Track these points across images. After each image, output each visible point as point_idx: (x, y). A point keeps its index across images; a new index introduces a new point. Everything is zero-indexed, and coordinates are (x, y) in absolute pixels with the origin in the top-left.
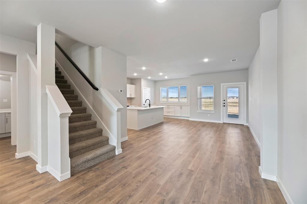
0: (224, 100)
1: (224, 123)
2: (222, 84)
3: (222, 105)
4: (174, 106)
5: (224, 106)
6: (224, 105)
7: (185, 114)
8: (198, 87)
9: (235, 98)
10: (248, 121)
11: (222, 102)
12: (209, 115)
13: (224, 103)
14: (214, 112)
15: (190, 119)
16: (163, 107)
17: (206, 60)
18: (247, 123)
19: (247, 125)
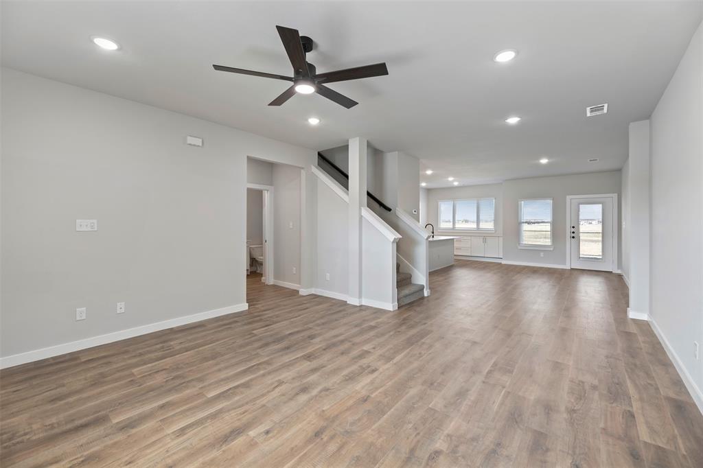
0: (573, 227)
1: (572, 269)
2: (568, 198)
3: (568, 235)
4: (469, 238)
5: (573, 237)
6: (573, 235)
7: (493, 252)
8: (519, 203)
9: (593, 222)
10: (620, 265)
11: (568, 230)
12: (542, 255)
13: (573, 233)
14: (552, 249)
15: (504, 262)
16: (453, 239)
17: (544, 161)
18: (618, 269)
19: (619, 272)
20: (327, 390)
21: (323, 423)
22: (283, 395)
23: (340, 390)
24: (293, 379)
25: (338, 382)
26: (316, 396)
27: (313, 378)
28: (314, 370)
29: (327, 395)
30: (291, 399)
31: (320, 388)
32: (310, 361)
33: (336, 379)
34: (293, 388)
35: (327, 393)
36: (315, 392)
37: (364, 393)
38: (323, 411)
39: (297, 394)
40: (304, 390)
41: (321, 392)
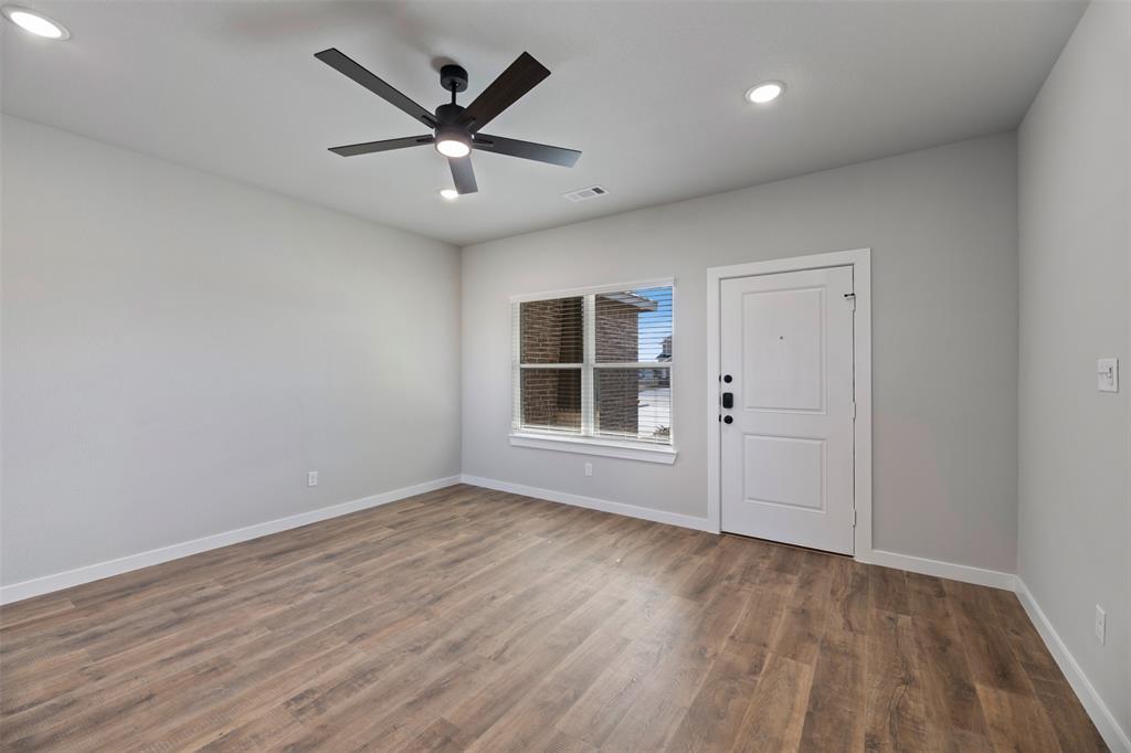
20: (417, 650)
21: (432, 608)
22: (488, 637)
23: (394, 650)
24: (477, 668)
25: (391, 666)
26: (436, 639)
27: (440, 672)
28: (435, 692)
29: (419, 641)
30: (474, 632)
31: (428, 652)
32: (443, 722)
33: (393, 672)
34: (475, 648)
35: (418, 644)
36: (438, 644)
37: (355, 647)
38: (428, 620)
39: (466, 640)
40: (455, 648)
41: (427, 646)
